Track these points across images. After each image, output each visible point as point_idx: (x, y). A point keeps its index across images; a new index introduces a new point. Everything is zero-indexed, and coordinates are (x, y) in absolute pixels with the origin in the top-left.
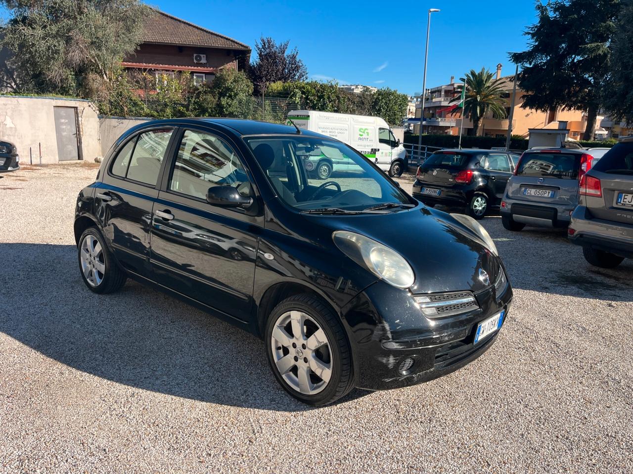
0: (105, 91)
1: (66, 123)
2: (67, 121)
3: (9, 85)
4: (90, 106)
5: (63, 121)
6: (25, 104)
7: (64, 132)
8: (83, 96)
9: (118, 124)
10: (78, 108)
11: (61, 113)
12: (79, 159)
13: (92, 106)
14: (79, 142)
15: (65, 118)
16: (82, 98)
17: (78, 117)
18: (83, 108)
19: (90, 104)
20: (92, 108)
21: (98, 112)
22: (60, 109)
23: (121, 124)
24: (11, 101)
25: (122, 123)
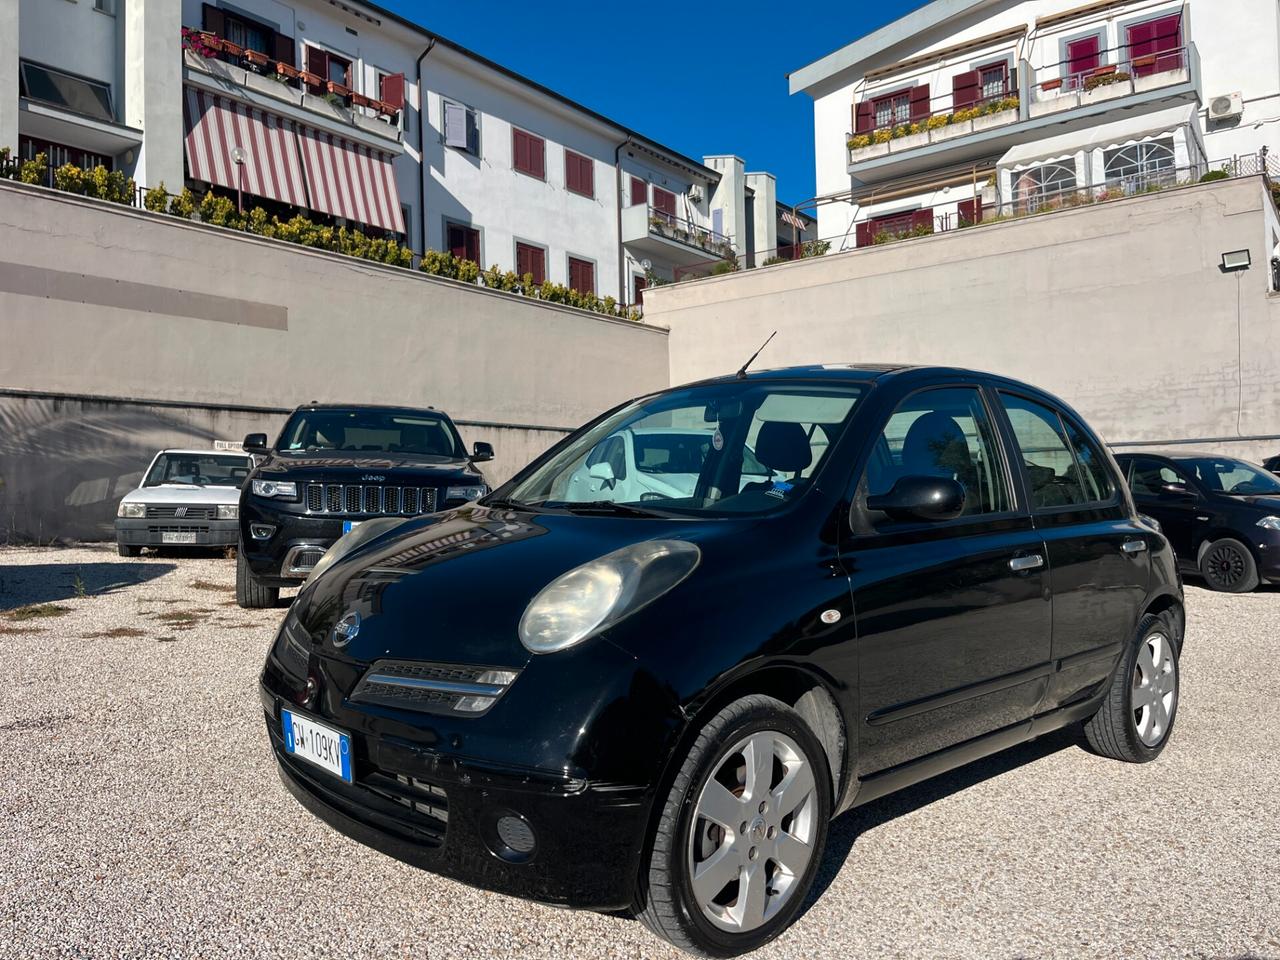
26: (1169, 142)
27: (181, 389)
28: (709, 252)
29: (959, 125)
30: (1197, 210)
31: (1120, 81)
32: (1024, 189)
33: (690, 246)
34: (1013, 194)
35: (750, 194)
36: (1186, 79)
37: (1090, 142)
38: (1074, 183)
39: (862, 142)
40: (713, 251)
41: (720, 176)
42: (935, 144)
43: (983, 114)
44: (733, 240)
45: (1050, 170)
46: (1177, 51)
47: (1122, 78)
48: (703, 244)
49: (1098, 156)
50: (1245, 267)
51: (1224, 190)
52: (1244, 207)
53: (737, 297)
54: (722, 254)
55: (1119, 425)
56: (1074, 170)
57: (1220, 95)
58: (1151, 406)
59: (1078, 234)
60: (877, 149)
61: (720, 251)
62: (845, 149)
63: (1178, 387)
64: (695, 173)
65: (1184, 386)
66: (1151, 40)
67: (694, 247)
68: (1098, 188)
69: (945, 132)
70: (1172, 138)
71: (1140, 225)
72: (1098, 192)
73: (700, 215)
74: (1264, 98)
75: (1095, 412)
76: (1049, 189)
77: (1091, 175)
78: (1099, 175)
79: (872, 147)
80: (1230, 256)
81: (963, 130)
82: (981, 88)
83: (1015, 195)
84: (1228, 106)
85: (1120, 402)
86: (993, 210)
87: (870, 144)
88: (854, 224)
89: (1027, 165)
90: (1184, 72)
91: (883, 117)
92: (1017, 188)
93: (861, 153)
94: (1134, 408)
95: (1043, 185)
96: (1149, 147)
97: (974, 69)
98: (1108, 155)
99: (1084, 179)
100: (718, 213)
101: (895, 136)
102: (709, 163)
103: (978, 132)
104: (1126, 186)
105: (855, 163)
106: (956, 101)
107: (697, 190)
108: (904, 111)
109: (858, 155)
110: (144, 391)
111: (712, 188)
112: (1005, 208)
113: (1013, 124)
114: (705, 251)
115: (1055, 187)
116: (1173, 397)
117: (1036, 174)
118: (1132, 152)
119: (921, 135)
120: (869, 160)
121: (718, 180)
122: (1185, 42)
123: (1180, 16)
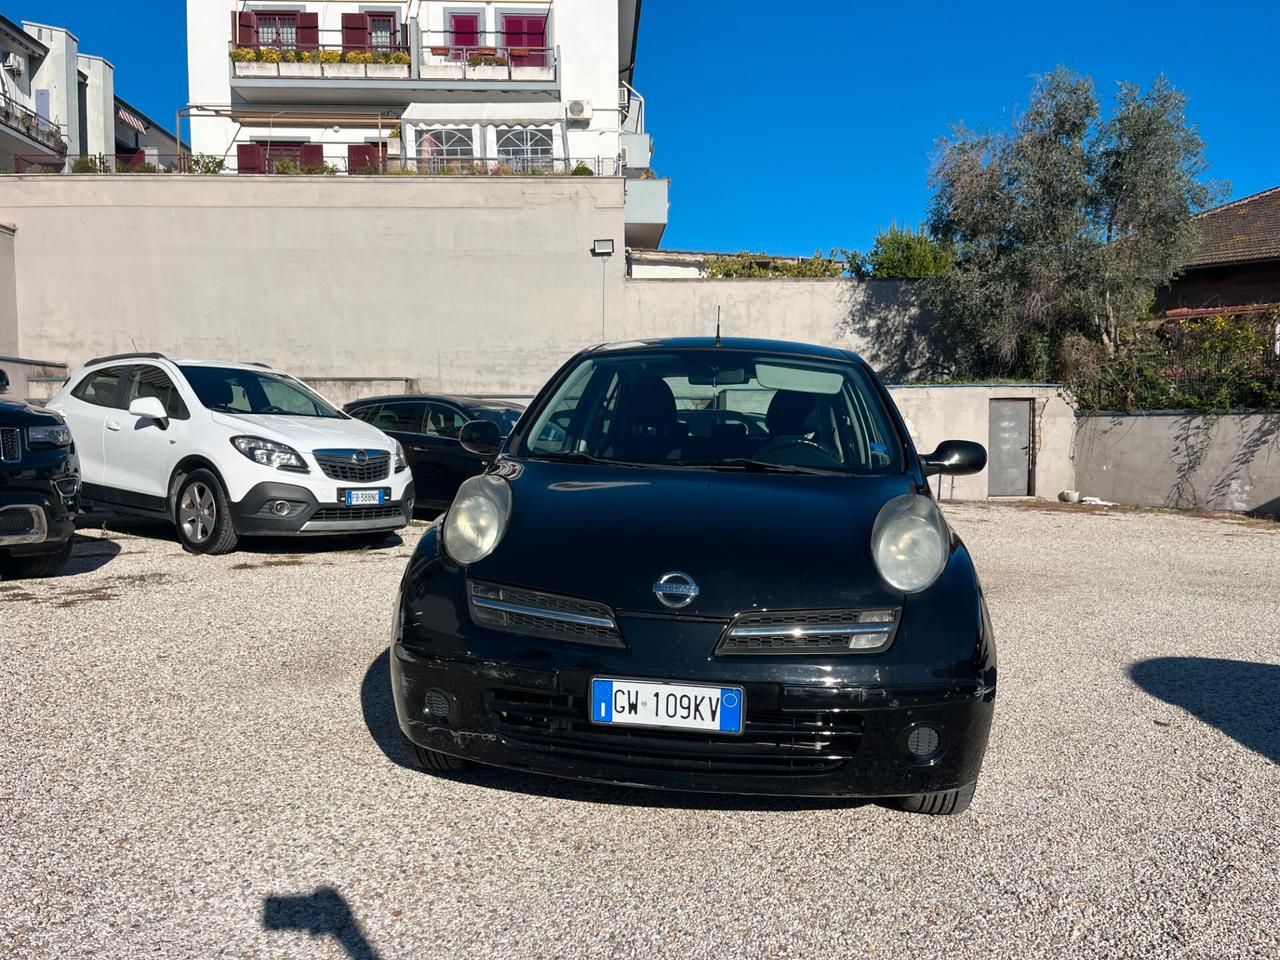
0: (1092, 365)
1: (1012, 427)
2: (1013, 424)
3: (946, 371)
4: (1060, 395)
5: (1005, 424)
6: (939, 399)
7: (1005, 444)
8: (1050, 378)
9: (1111, 425)
10: (1037, 400)
11: (1003, 411)
12: (1029, 494)
13: (1064, 394)
14: (1033, 462)
15: (1011, 419)
16: (1048, 382)
17: (1034, 416)
18: (1045, 400)
19: (1061, 390)
20: (1064, 399)
21: (1076, 406)
22: (1003, 403)
23: (1118, 426)
24: (918, 394)
25: (1120, 424)
26: (549, 134)
28: (35, 140)
29: (353, 66)
30: (574, 198)
31: (500, 65)
32: (426, 147)
33: (11, 128)
34: (417, 151)
35: (82, 80)
36: (552, 78)
37: (485, 118)
38: (470, 152)
39: (248, 56)
40: (40, 139)
41: (46, 50)
42: (327, 79)
43: (375, 62)
44: (64, 130)
45: (450, 135)
46: (543, 51)
47: (500, 63)
48: (28, 129)
49: (491, 132)
50: (609, 254)
51: (596, 185)
52: (609, 202)
53: (111, 203)
54: (51, 144)
55: (513, 379)
56: (472, 141)
57: (576, 99)
58: (537, 364)
59: (480, 201)
60: (265, 68)
61: (48, 140)
62: (227, 59)
63: (558, 350)
64: (14, 39)
65: (563, 349)
66: (522, 33)
67: (16, 130)
68: (492, 162)
69: (338, 69)
70: (551, 130)
71: (531, 203)
72: (492, 165)
73: (18, 91)
74: (607, 110)
75: (493, 367)
76: (449, 153)
77: (485, 148)
78: (492, 150)
79: (260, 64)
80: (601, 243)
81: (356, 73)
82: (370, 34)
83: (419, 152)
84: (582, 111)
85: (513, 359)
86: (399, 162)
87: (256, 61)
88: (235, 144)
89: (430, 125)
90: (552, 71)
91: (266, 34)
92: (420, 145)
93: (247, 67)
94: (525, 365)
95: (444, 148)
96: (533, 135)
97: (363, 12)
98: (500, 134)
99: (479, 151)
100: (43, 95)
101: (285, 60)
102: (31, 30)
103: (371, 79)
104: (515, 165)
105: (240, 77)
106: (346, 39)
107: (16, 61)
108: (289, 34)
109: (244, 70)
111: (35, 61)
112: (409, 163)
113: (404, 80)
114: (30, 137)
115: (454, 153)
116: (555, 358)
117: (437, 136)
118: (519, 136)
119: (313, 66)
120: (256, 77)
121: (43, 54)
122: (550, 44)
123: (546, 18)
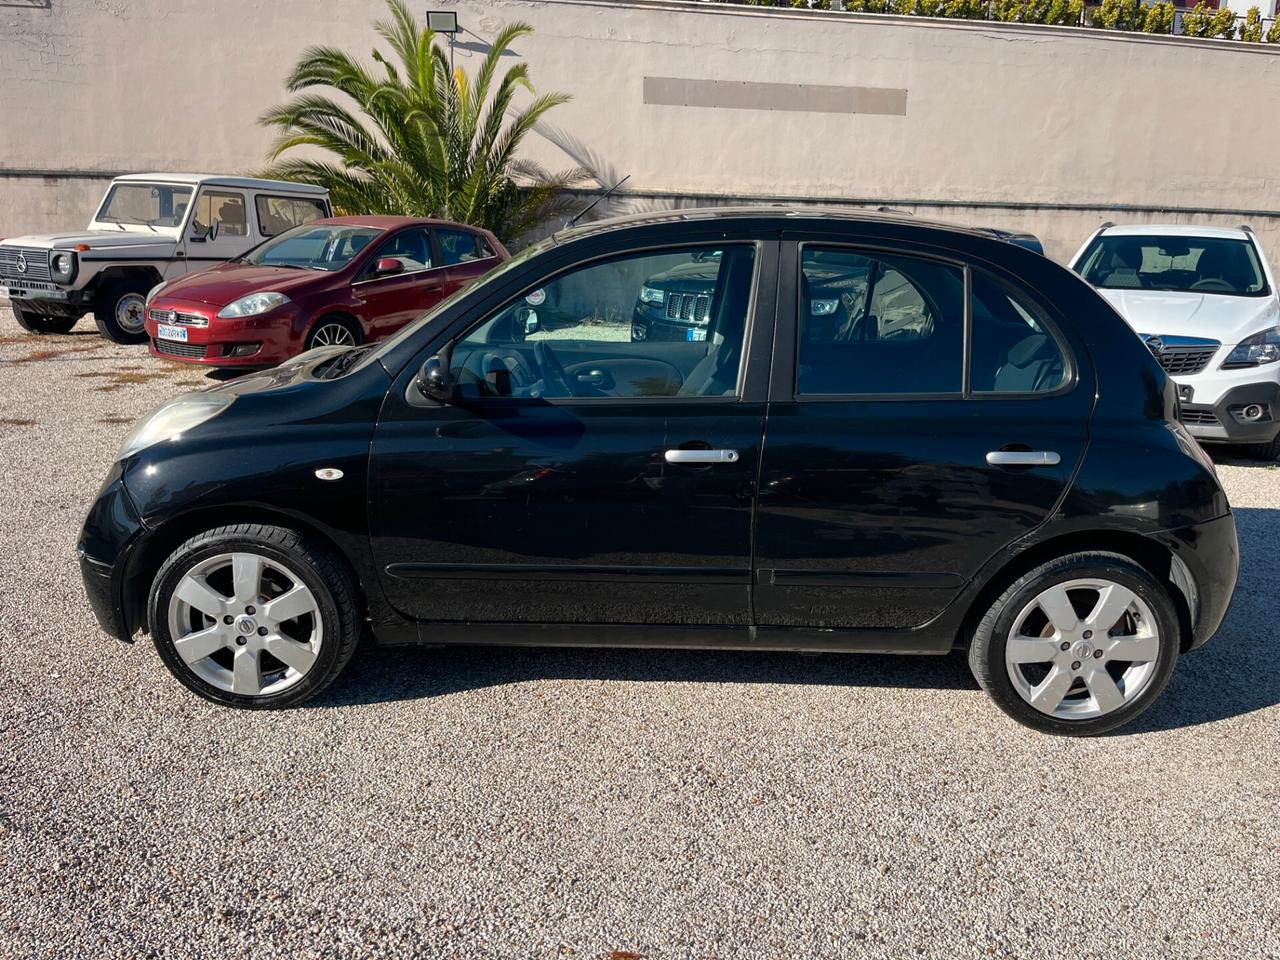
27: (794, 183)
110: (761, 187)
